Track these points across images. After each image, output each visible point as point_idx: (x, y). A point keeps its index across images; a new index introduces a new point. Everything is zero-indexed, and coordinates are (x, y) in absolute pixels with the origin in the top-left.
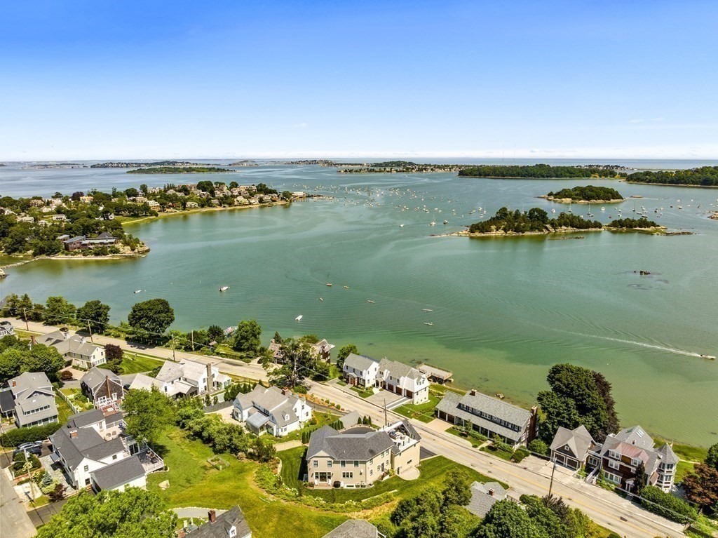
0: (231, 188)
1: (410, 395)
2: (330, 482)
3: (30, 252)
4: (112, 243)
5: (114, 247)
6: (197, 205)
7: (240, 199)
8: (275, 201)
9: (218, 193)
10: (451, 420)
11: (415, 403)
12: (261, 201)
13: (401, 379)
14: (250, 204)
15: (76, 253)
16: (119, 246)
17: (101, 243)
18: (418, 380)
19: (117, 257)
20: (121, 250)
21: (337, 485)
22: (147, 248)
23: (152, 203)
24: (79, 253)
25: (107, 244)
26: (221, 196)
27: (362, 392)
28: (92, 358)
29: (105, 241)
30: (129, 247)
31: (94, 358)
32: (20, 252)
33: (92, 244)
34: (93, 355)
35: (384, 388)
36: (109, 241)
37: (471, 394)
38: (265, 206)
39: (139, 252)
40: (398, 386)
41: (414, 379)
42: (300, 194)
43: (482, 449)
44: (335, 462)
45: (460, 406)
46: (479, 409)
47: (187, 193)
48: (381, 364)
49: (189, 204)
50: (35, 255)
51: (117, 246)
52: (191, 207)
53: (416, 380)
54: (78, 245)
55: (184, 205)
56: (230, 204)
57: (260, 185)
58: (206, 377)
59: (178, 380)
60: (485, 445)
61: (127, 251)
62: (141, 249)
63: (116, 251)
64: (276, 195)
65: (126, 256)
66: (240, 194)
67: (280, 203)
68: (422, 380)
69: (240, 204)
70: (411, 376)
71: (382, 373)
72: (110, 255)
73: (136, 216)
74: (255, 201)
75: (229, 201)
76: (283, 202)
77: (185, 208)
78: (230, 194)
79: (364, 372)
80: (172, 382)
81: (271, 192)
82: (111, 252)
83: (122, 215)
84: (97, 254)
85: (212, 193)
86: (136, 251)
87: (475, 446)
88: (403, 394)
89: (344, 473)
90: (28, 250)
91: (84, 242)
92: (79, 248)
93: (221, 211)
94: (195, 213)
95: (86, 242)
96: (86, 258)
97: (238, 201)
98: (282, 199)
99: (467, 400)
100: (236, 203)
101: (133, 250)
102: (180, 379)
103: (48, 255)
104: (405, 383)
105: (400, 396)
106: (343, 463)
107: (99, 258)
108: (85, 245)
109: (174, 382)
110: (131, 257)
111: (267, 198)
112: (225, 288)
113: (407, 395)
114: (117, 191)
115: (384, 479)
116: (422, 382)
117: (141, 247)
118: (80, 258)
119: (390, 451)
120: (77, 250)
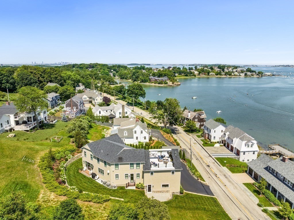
0: (233, 69)
1: (238, 153)
3: (139, 82)
4: (166, 80)
5: (166, 81)
6: (214, 74)
7: (236, 73)
8: (253, 75)
9: (226, 70)
11: (241, 160)
12: (246, 75)
13: (234, 140)
14: (240, 75)
15: (152, 83)
16: (168, 81)
17: (162, 80)
18: (247, 143)
19: (166, 85)
20: (168, 83)
21: (94, 175)
22: (179, 84)
23: (196, 73)
24: (153, 83)
25: (164, 80)
26: (227, 71)
27: (206, 143)
29: (164, 79)
30: (171, 82)
32: (137, 81)
33: (158, 79)
35: (225, 145)
36: (165, 79)
37: (281, 160)
38: (247, 77)
39: (175, 85)
40: (232, 145)
41: (242, 141)
42: (269, 74)
44: (95, 157)
45: (268, 169)
46: (283, 174)
47: (212, 69)
48: (226, 129)
49: (211, 74)
50: (140, 82)
51: (167, 81)
52: (212, 75)
53: (244, 142)
54: (154, 80)
55: (209, 73)
56: (230, 75)
57: (248, 68)
59: (110, 111)
60: (270, 209)
61: (170, 83)
62: (176, 84)
63: (167, 83)
64: (255, 73)
65: (169, 85)
66: (237, 71)
67: (255, 76)
68: (250, 144)
69: (235, 75)
70: (242, 139)
71: (225, 134)
72: (164, 84)
73: (187, 75)
74: (243, 75)
75: (229, 73)
76: (258, 76)
77: (208, 75)
78: (232, 71)
79: (212, 131)
80: (107, 111)
81: (253, 71)
82: (164, 83)
83: (181, 75)
84: (159, 84)
85: (223, 70)
86: (174, 84)
87: (259, 205)
88: (234, 152)
89: (99, 169)
90: (139, 81)
91: (156, 79)
92: (154, 81)
93: (225, 77)
94: (212, 77)
95: (157, 79)
96: (155, 85)
97: (234, 74)
98: (257, 75)
99: (276, 164)
100: (233, 75)
101: (173, 83)
102: (111, 111)
103: (144, 83)
104: (236, 143)
105: (232, 153)
106: (98, 160)
107: (159, 85)
108: (156, 80)
109: (108, 111)
110: (171, 86)
111: (249, 73)
112: (195, 98)
113: (237, 153)
114: (184, 67)
115: (129, 188)
116: (250, 146)
117: (177, 83)
118: (153, 84)
119: (141, 166)
120: (153, 82)
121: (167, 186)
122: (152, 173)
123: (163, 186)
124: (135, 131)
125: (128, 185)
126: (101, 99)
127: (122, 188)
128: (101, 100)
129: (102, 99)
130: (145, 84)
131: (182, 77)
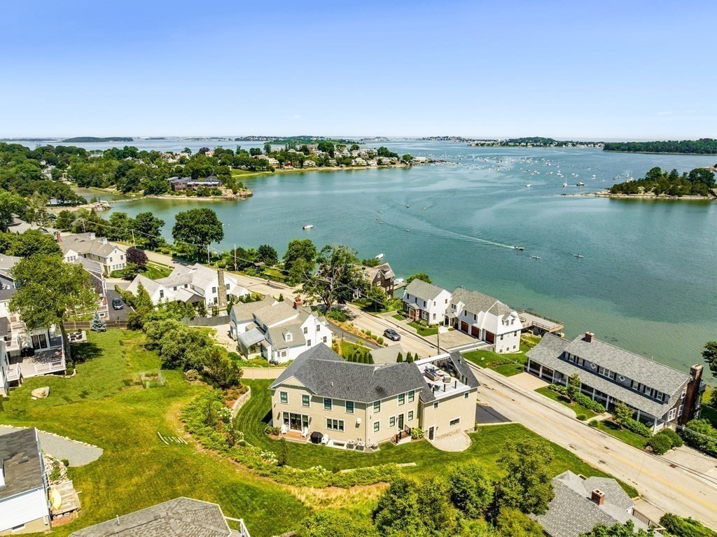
0: (351, 150)
1: (490, 338)
2: (306, 431)
3: (142, 192)
4: (216, 185)
5: (216, 189)
6: (314, 164)
7: (359, 160)
8: (394, 164)
9: (337, 154)
10: (548, 375)
11: (497, 351)
12: (380, 162)
13: (479, 315)
14: (368, 165)
15: (180, 193)
16: (222, 188)
17: (205, 185)
18: (504, 318)
19: (218, 199)
20: (223, 192)
21: (316, 438)
22: (250, 193)
23: (272, 161)
24: (183, 193)
25: (211, 186)
26: (340, 156)
27: (423, 329)
28: (108, 260)
29: (209, 183)
30: (231, 190)
31: (111, 260)
32: (134, 191)
33: (197, 185)
34: (109, 256)
35: (456, 327)
36: (213, 183)
37: (583, 339)
38: (382, 168)
39: (241, 196)
40: (475, 325)
41: (497, 315)
42: (423, 159)
43: (593, 424)
44: (315, 399)
45: (564, 357)
46: (595, 362)
47: (307, 153)
48: (454, 295)
49: (306, 162)
50: (145, 194)
51: (219, 188)
52: (308, 166)
53: (500, 317)
54: (184, 186)
55: (302, 162)
56: (348, 165)
57: (382, 148)
58: (217, 286)
59: (183, 287)
60: (599, 418)
61: (229, 193)
62: (243, 193)
63: (219, 193)
64: (396, 159)
65: (227, 199)
66: (359, 156)
67: (398, 165)
68: (510, 318)
69: (358, 165)
70: (495, 312)
71: (454, 307)
72: (212, 196)
73: (253, 170)
74: (373, 162)
75: (346, 161)
76: (403, 165)
77: (302, 166)
78: (349, 155)
79: (429, 302)
80: (175, 289)
81: (392, 155)
82: (213, 193)
83: (240, 169)
84: (199, 195)
85: (332, 154)
86: (238, 194)
87: (581, 418)
88: (481, 337)
89: (329, 420)
90: (140, 190)
91: (189, 183)
92: (184, 189)
93: (338, 170)
94: (311, 170)
95: (192, 183)
96: (189, 198)
97: (356, 161)
98: (402, 162)
99: (577, 347)
100: (353, 164)
101: (235, 193)
102: (186, 286)
103: (156, 194)
104: (484, 321)
105: (477, 340)
106: (328, 403)
107: (201, 199)
108: (190, 186)
109: (178, 288)
110: (231, 199)
111: (385, 160)
112: (309, 227)
113: (487, 340)
114: (241, 149)
115: (402, 442)
116: (510, 322)
117: (244, 191)
118: (184, 198)
119: (417, 395)
120: (182, 191)
121: (457, 421)
122: (436, 405)
123: (452, 423)
124: (306, 329)
125: (399, 437)
126: (122, 256)
127: (388, 446)
128: (122, 258)
129: (125, 257)
130: (160, 198)
131: (242, 173)
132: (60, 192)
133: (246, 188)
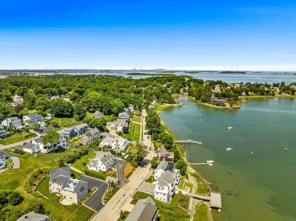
3: (200, 101)
4: (225, 102)
15: (211, 103)
17: (221, 101)
18: (159, 187)
19: (223, 108)
20: (226, 105)
22: (239, 107)
25: (223, 102)
27: (150, 180)
30: (229, 105)
33: (218, 101)
39: (233, 107)
51: (225, 103)
54: (213, 101)
58: (116, 144)
63: (224, 105)
65: (226, 108)
82: (222, 105)
84: (217, 105)
86: (232, 107)
91: (216, 100)
96: (213, 106)
102: (113, 142)
107: (216, 107)
110: (228, 109)
116: (161, 189)
117: (236, 106)
118: (211, 105)
119: (62, 186)
120: (212, 103)
122: (65, 191)
123: (70, 198)
127: (55, 194)
130: (204, 104)
132: (168, 99)
133: (238, 105)
